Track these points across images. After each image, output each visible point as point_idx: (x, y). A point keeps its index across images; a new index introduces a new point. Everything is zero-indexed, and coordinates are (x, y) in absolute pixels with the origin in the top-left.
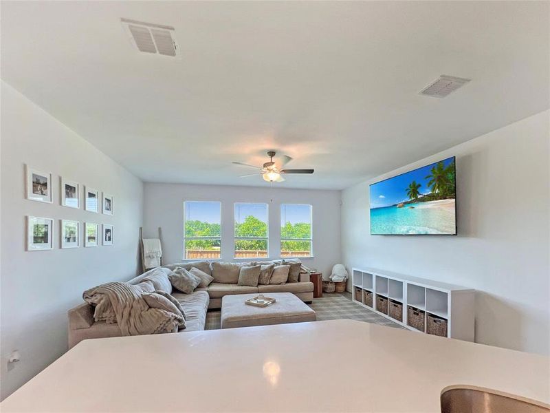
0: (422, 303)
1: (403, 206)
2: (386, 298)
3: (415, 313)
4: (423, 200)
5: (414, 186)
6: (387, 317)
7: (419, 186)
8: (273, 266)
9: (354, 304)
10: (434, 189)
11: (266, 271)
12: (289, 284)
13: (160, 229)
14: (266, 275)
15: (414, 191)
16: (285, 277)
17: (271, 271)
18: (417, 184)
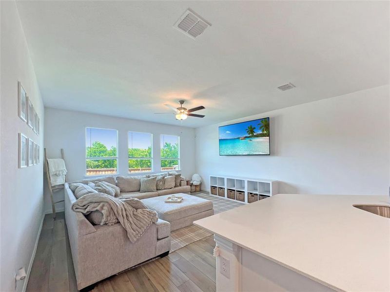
0: (256, 189)
1: (244, 139)
2: (234, 190)
3: (252, 196)
4: (257, 136)
5: (251, 127)
6: (235, 200)
7: (254, 128)
8: (164, 177)
9: (211, 196)
10: (263, 131)
11: (160, 180)
12: (177, 188)
13: (62, 150)
14: (161, 183)
15: (252, 131)
16: (173, 184)
17: (163, 180)
18: (253, 127)
